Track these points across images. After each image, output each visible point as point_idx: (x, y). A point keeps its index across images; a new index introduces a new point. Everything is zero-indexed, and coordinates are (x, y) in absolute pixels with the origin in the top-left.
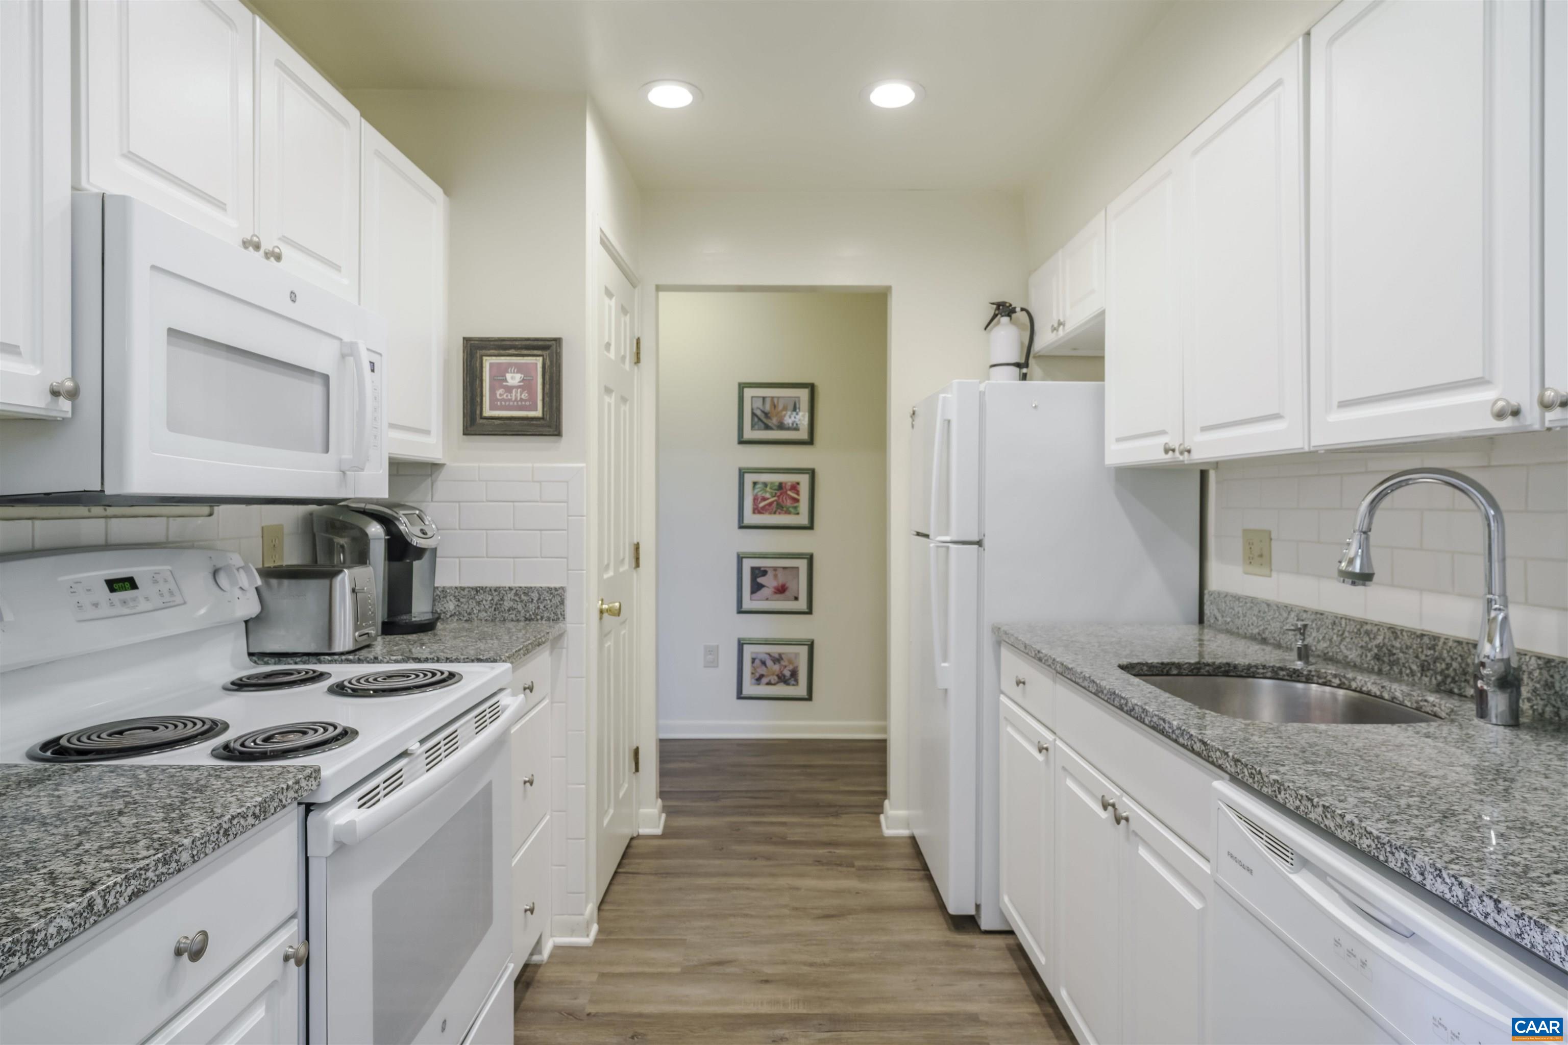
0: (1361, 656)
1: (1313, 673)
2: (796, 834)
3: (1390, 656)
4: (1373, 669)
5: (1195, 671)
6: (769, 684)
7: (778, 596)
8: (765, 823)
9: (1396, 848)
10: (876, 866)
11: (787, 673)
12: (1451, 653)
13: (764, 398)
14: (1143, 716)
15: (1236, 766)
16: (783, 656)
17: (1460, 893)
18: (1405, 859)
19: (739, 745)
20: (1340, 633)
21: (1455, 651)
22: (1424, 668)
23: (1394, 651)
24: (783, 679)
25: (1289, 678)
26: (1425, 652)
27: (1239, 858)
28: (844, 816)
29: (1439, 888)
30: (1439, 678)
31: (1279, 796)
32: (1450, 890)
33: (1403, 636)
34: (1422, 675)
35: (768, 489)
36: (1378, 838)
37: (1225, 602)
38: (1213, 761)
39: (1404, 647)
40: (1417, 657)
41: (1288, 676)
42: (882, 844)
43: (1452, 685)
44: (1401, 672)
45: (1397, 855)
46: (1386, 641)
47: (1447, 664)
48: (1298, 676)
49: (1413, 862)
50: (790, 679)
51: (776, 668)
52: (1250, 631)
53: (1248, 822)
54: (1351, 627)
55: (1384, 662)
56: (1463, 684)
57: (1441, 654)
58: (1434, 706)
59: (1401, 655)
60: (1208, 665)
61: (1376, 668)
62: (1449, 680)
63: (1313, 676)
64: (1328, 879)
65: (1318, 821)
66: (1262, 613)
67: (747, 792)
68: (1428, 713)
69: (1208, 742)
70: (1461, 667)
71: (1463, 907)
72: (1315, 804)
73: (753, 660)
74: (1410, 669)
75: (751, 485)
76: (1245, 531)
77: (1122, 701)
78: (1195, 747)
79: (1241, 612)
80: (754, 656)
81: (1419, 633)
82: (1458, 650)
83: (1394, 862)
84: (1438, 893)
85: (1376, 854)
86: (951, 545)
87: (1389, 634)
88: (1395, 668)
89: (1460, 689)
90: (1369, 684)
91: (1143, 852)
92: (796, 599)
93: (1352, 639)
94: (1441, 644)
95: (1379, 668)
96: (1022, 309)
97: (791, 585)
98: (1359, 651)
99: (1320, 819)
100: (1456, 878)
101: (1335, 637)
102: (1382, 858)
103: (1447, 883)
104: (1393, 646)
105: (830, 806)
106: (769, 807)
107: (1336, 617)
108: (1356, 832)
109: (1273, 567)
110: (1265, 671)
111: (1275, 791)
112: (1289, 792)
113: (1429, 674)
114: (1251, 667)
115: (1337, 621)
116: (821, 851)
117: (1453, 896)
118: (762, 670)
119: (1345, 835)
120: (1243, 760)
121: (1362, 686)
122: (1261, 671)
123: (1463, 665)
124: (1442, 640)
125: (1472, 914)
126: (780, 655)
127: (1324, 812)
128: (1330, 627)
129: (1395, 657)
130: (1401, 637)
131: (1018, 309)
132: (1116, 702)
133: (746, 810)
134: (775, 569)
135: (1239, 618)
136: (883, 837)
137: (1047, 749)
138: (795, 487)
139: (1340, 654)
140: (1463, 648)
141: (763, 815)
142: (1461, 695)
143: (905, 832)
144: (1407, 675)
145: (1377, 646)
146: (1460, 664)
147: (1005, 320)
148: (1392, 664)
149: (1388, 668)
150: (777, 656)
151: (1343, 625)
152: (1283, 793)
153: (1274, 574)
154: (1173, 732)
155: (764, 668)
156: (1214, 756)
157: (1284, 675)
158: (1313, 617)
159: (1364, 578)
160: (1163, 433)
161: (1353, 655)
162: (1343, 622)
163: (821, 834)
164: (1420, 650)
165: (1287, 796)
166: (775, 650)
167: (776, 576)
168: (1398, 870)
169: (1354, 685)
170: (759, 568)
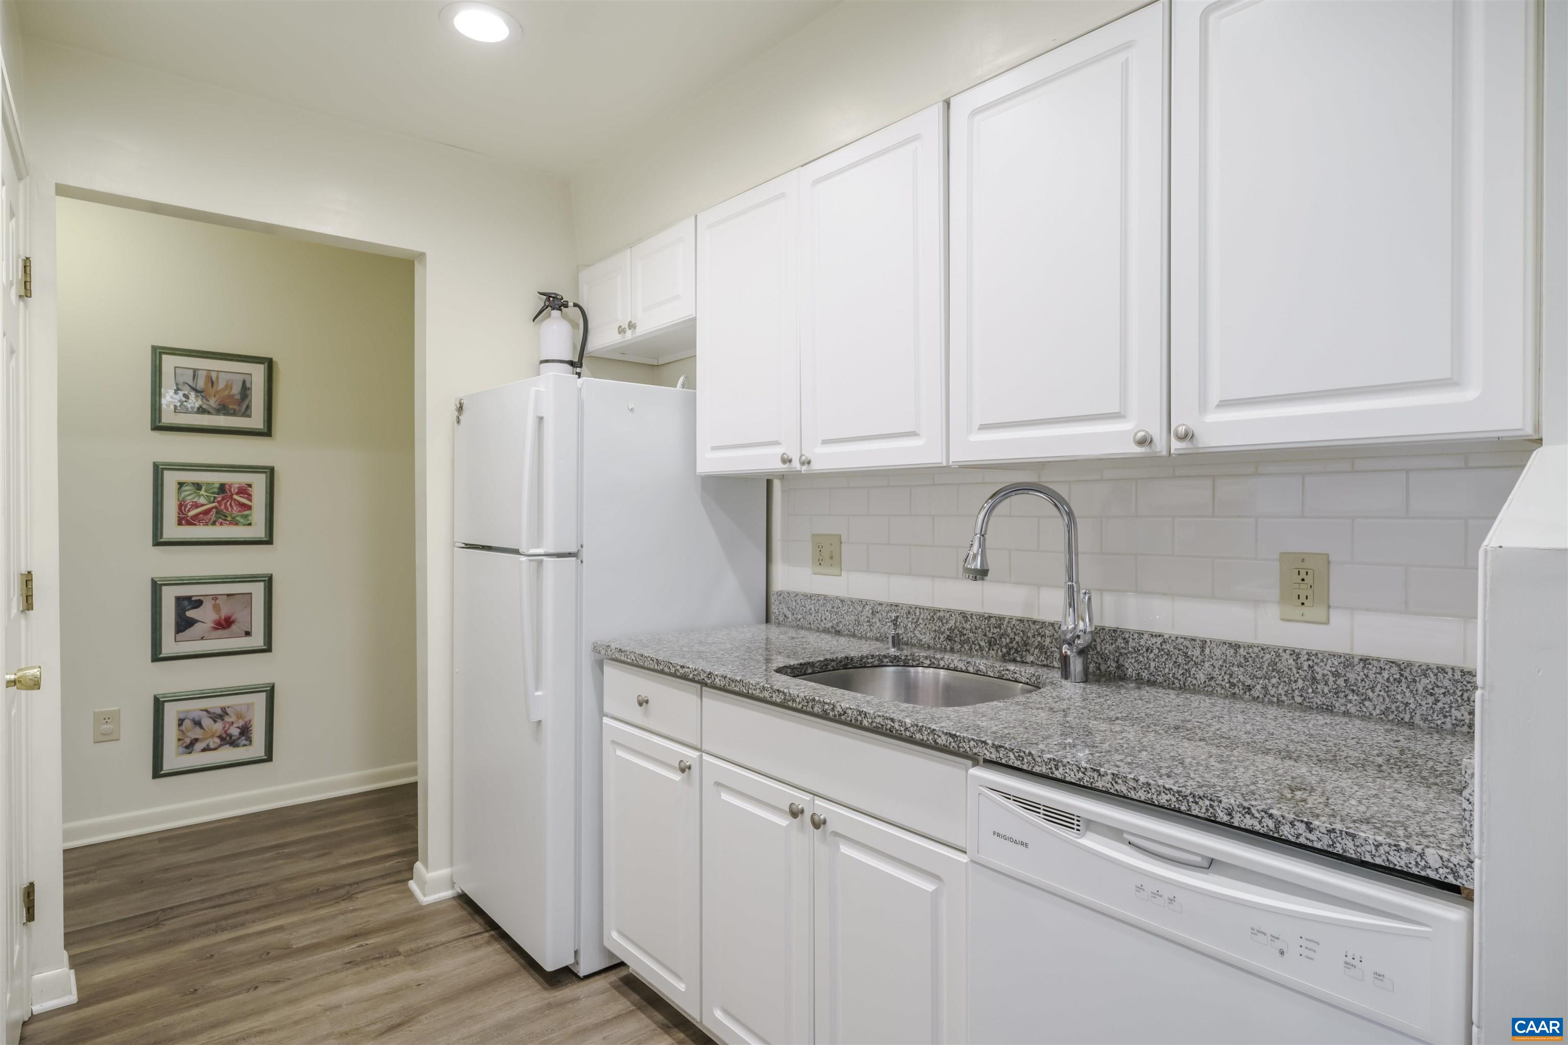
0: (935, 639)
1: (909, 658)
2: (302, 937)
3: (961, 636)
4: (945, 648)
5: (824, 667)
6: (206, 749)
7: (220, 632)
8: (249, 936)
9: (1200, 798)
10: (427, 945)
11: (235, 731)
12: (1014, 630)
13: (195, 371)
14: (859, 718)
15: (998, 751)
16: (228, 710)
17: (1271, 824)
18: (1210, 804)
19: (160, 840)
20: (915, 620)
21: (1018, 627)
22: (991, 644)
23: (965, 632)
24: (228, 740)
25: (891, 664)
26: (992, 630)
27: (1008, 835)
28: (359, 896)
29: (1248, 822)
30: (1004, 650)
31: (1056, 772)
32: (1260, 822)
33: (972, 619)
34: (989, 649)
35: (202, 492)
36: (1179, 792)
37: (796, 601)
38: (966, 751)
39: (973, 628)
40: (985, 635)
41: (890, 662)
42: (422, 915)
43: (1015, 655)
44: (971, 649)
45: (1201, 803)
46: (958, 624)
47: (1011, 639)
48: (898, 661)
49: (1219, 806)
50: (239, 738)
51: (218, 727)
52: (823, 626)
53: (1017, 800)
54: (926, 615)
55: (955, 641)
56: (1024, 653)
57: (1006, 631)
58: (1015, 673)
59: (971, 634)
60: (833, 660)
61: (948, 647)
62: (1013, 651)
63: (909, 660)
64: (1125, 836)
65: (1107, 788)
66: (835, 608)
67: (203, 901)
68: (1009, 680)
69: (958, 734)
70: (1023, 640)
71: (1273, 833)
72: (1102, 773)
73: (181, 722)
74: (979, 645)
75: (175, 487)
76: (814, 536)
77: (826, 707)
78: (939, 741)
79: (813, 609)
80: (182, 716)
81: (986, 615)
82: (1020, 627)
83: (1198, 809)
84: (1247, 827)
85: (1177, 806)
86: (545, 558)
87: (960, 618)
88: (965, 645)
89: (1022, 658)
90: (955, 662)
91: (846, 850)
92: (248, 634)
93: (925, 625)
94: (1006, 623)
95: (951, 647)
96: (575, 305)
97: (239, 616)
98: (933, 635)
99: (1109, 786)
100: (1266, 813)
101: (909, 625)
102: (1183, 808)
103: (1257, 818)
104: (964, 628)
105: (335, 888)
106: (247, 912)
107: (911, 608)
108: (1153, 790)
109: (843, 567)
110: (873, 660)
111: (1051, 769)
112: (1068, 766)
113: (995, 648)
114: (863, 658)
115: (911, 611)
116: (348, 949)
117: (1263, 827)
118: (197, 733)
119: (1142, 795)
120: (1006, 745)
121: (950, 664)
122: (870, 660)
123: (1025, 639)
124: (1007, 620)
125: (1283, 837)
126: (224, 709)
127: (1113, 779)
128: (905, 616)
129: (966, 637)
130: (971, 620)
131: (571, 304)
132: (816, 709)
133: (213, 926)
134: (215, 597)
135: (811, 614)
136: (421, 907)
137: (689, 768)
138: (245, 491)
139: (915, 638)
140: (1024, 625)
141: (243, 925)
142: (1023, 662)
143: (448, 894)
144: (977, 651)
145: (950, 629)
146: (1022, 638)
147: (555, 313)
148: (962, 643)
149: (960, 646)
150: (219, 711)
151: (918, 614)
152: (1061, 769)
153: (844, 573)
154: (906, 729)
155: (198, 729)
156: (967, 747)
157: (887, 662)
158: (888, 608)
159: (981, 574)
160: (777, 443)
161: (927, 639)
162: (918, 611)
163: (339, 927)
164: (988, 629)
165: (1067, 771)
166: (215, 704)
167: (217, 608)
168: (1202, 815)
169: (942, 663)
170: (189, 598)
